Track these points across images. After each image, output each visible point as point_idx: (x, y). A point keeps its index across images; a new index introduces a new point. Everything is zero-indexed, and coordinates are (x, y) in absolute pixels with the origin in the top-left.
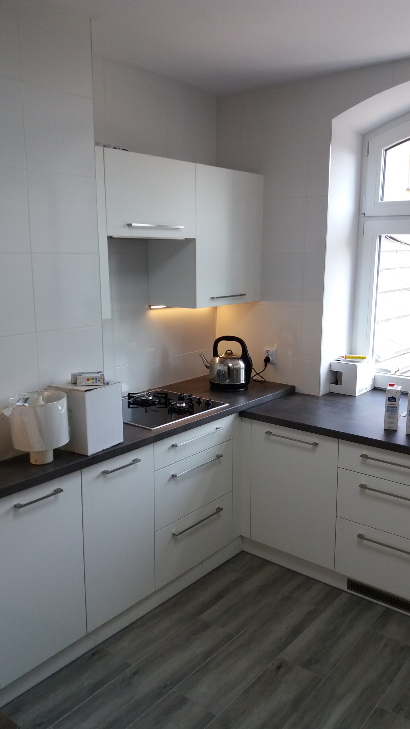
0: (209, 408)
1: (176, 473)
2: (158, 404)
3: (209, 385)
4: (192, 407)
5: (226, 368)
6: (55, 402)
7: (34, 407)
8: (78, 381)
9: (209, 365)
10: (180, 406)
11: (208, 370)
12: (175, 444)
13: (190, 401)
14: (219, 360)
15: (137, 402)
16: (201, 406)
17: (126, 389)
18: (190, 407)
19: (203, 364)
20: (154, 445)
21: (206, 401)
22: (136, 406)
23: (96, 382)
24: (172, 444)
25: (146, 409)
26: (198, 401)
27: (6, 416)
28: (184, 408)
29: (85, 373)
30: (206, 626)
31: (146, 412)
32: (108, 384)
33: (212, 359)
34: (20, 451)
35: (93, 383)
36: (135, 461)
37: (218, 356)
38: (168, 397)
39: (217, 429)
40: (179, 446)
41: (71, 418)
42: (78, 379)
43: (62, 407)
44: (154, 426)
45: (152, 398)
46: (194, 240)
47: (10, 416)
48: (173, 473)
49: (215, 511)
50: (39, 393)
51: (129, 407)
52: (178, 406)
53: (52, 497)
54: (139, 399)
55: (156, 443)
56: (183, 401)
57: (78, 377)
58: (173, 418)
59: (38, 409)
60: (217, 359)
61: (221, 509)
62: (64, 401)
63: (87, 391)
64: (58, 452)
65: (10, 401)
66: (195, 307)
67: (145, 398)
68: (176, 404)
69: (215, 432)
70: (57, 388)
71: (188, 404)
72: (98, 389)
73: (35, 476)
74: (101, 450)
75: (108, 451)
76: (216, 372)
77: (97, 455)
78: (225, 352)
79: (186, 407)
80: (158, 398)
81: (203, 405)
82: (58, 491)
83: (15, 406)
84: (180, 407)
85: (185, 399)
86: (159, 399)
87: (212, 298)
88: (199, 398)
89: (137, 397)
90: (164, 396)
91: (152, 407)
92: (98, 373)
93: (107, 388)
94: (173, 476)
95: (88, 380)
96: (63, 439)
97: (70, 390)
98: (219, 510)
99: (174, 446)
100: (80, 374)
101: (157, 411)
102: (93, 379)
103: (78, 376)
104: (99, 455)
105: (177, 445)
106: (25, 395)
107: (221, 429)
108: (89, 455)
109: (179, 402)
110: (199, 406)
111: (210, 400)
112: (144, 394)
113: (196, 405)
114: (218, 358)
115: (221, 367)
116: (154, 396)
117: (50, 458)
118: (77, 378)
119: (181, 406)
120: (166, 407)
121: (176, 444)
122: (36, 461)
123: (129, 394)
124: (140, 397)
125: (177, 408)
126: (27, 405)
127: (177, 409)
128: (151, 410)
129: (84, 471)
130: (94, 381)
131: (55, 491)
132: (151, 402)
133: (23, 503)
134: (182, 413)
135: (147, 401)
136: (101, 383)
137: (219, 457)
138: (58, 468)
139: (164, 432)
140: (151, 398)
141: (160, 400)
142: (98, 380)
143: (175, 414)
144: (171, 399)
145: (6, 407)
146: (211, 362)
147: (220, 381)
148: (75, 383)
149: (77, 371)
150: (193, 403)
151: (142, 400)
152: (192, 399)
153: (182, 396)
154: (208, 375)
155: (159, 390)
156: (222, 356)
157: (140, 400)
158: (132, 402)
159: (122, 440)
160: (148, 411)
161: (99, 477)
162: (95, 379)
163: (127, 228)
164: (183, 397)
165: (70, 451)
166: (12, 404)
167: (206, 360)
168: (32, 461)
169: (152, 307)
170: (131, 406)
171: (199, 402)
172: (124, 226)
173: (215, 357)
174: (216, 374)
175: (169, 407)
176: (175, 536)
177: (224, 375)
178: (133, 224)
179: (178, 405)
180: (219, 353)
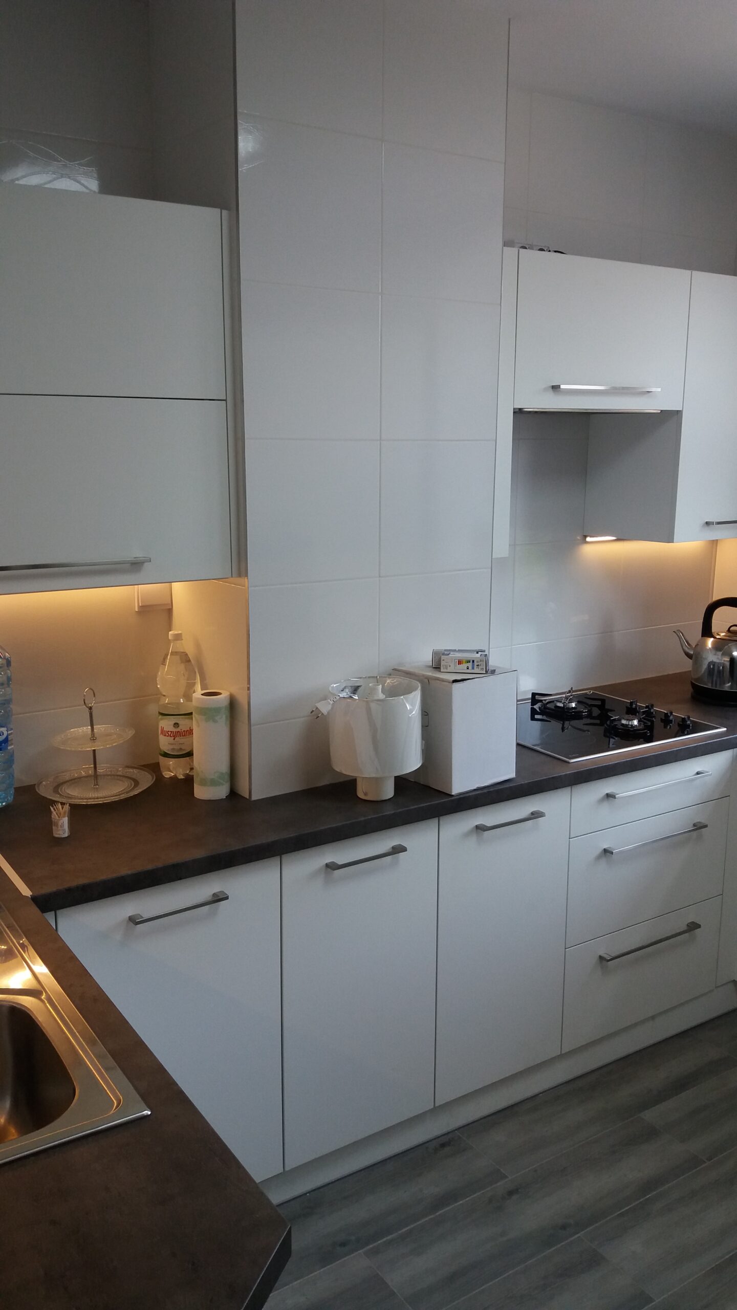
0: (686, 733)
1: (611, 846)
2: (587, 717)
3: (691, 689)
4: (651, 728)
5: (727, 659)
6: (401, 696)
7: (367, 702)
8: (443, 663)
9: (692, 653)
10: (627, 723)
11: (691, 661)
12: (611, 793)
13: (648, 716)
14: (713, 643)
15: (548, 710)
16: (670, 727)
17: (529, 685)
18: (646, 727)
19: (681, 649)
20: (571, 788)
21: (681, 720)
22: (545, 717)
23: (473, 668)
24: (607, 792)
25: (563, 725)
26: (664, 718)
27: (323, 714)
28: (635, 728)
29: (455, 651)
30: (651, 1133)
31: (563, 729)
32: (493, 672)
33: (699, 642)
34: (341, 774)
35: (468, 669)
36: (536, 815)
37: (712, 636)
38: (607, 707)
39: (698, 773)
40: (618, 798)
41: (427, 726)
42: (443, 660)
43: (413, 705)
44: (574, 755)
45: (576, 705)
46: (678, 414)
47: (328, 713)
48: (605, 847)
49: (684, 928)
50: (377, 679)
51: (533, 719)
52: (623, 725)
53: (389, 858)
54: (550, 706)
55: (575, 786)
56: (636, 715)
57: (443, 657)
58: (613, 745)
59: (373, 706)
60: (710, 642)
61: (699, 926)
62: (416, 696)
63: (455, 681)
64: (402, 783)
65: (330, 689)
66: (670, 539)
67: (562, 705)
68: (619, 720)
69: (693, 780)
70: (408, 674)
71: (644, 723)
72: (475, 679)
73: (363, 819)
74: (475, 788)
75: (485, 791)
76: (705, 666)
77: (467, 795)
78: (727, 629)
79: (639, 728)
80: (587, 706)
81: (674, 727)
82: (398, 850)
83: (339, 697)
84: (627, 725)
85: (638, 712)
86: (589, 708)
87: (707, 523)
88: (666, 712)
89: (547, 701)
90: (599, 703)
91: (575, 723)
92: (477, 653)
93: (490, 679)
94: (605, 851)
95: (460, 662)
96: (412, 762)
97: (429, 679)
98: (693, 926)
99: (609, 796)
100: (447, 653)
101: (584, 731)
102: (469, 662)
103: (444, 654)
104: (469, 796)
105: (617, 796)
106: (355, 681)
107: (706, 776)
108: (453, 794)
109: (627, 716)
110: (665, 727)
111: (689, 717)
112: (561, 697)
113: (658, 724)
114: (712, 639)
115: (717, 657)
116: (579, 702)
117: (389, 792)
118: (440, 658)
119: (629, 725)
120: (601, 724)
121: (614, 794)
122: (366, 794)
123: (534, 695)
124: (553, 701)
125: (621, 727)
126: (356, 697)
127: (620, 729)
128: (571, 726)
129: (445, 820)
130: (470, 665)
131: (393, 848)
132: (573, 712)
133: (340, 862)
134: (631, 736)
135: (566, 710)
136: (482, 669)
137: (699, 827)
138: (400, 810)
139: (591, 769)
140: (573, 705)
141: (591, 709)
142: (476, 664)
143: (616, 738)
144: (611, 711)
145: (325, 698)
146: (697, 645)
147: (712, 683)
148: (437, 668)
149: (442, 646)
150: (653, 721)
151: (557, 707)
152: (653, 713)
153: (634, 706)
154: (690, 671)
155: (590, 692)
156: (720, 635)
157: (553, 708)
158: (538, 710)
159: (513, 775)
160: (567, 729)
161: (467, 834)
162: (471, 662)
163: (551, 394)
164: (636, 708)
165: (422, 783)
166: (334, 695)
167: (686, 642)
168: (360, 795)
169: (588, 539)
170: (537, 717)
171: (666, 720)
172: (545, 390)
173: (706, 638)
174: (706, 669)
175: (607, 725)
176: (604, 962)
177: (721, 673)
178: (562, 387)
179: (624, 722)
180: (714, 629)
